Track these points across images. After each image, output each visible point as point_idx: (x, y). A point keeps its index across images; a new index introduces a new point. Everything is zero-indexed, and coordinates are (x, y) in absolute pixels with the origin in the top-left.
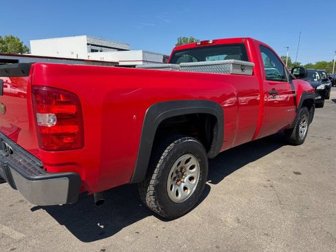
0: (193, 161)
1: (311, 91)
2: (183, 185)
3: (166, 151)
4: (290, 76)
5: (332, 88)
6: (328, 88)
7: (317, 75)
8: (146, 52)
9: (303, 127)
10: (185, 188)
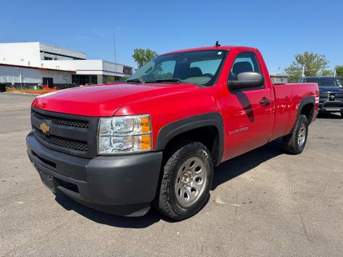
8: (106, 62)
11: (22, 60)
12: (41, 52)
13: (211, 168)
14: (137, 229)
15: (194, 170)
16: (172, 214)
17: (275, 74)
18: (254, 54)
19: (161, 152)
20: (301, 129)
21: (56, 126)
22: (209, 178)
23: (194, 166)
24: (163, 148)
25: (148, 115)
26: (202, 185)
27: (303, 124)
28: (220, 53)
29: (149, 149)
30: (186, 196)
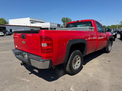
0: (79, 57)
1: (111, 35)
2: (76, 65)
3: (72, 54)
4: (105, 31)
5: (117, 34)
6: (116, 34)
7: (112, 30)
8: (51, 23)
9: (110, 47)
10: (77, 66)
12: (30, 21)
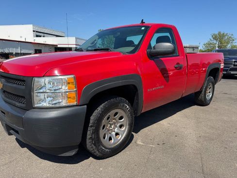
8: (78, 38)
11: (21, 37)
12: (34, 31)
13: (132, 117)
14: (69, 165)
15: (117, 119)
16: (97, 153)
17: (188, 45)
18: (172, 30)
19: (86, 106)
20: (209, 87)
21: (6, 83)
22: (130, 125)
23: (118, 116)
24: (88, 103)
25: (72, 76)
26: (125, 131)
27: (210, 83)
28: (143, 28)
29: (75, 103)
30: (110, 139)
